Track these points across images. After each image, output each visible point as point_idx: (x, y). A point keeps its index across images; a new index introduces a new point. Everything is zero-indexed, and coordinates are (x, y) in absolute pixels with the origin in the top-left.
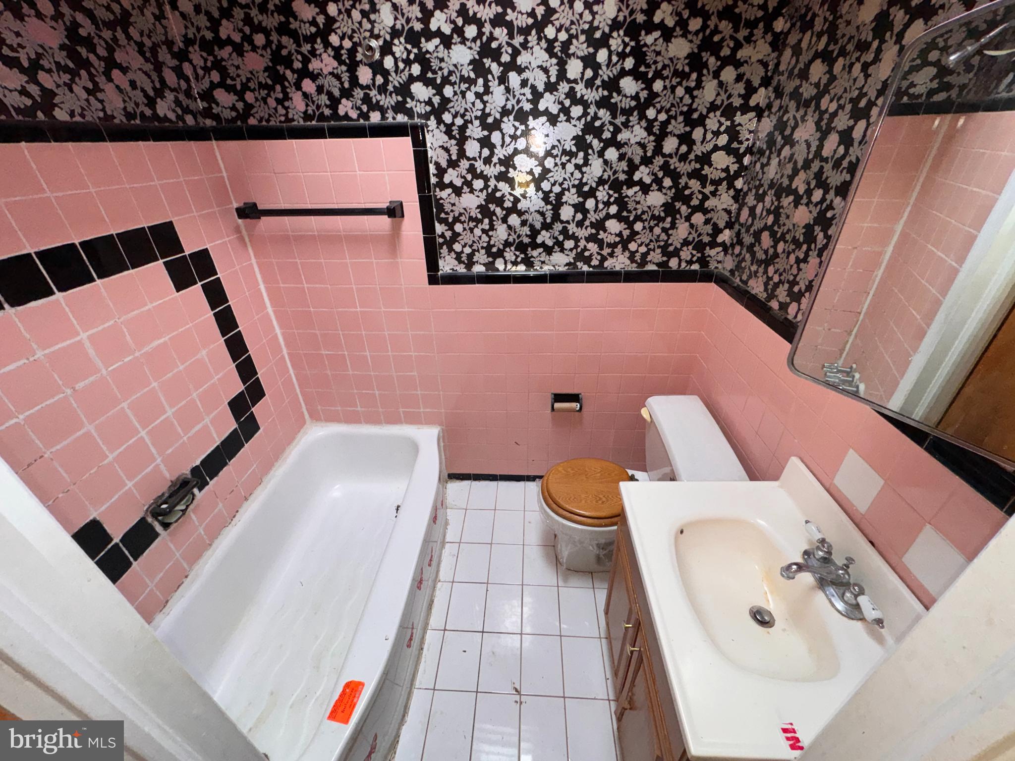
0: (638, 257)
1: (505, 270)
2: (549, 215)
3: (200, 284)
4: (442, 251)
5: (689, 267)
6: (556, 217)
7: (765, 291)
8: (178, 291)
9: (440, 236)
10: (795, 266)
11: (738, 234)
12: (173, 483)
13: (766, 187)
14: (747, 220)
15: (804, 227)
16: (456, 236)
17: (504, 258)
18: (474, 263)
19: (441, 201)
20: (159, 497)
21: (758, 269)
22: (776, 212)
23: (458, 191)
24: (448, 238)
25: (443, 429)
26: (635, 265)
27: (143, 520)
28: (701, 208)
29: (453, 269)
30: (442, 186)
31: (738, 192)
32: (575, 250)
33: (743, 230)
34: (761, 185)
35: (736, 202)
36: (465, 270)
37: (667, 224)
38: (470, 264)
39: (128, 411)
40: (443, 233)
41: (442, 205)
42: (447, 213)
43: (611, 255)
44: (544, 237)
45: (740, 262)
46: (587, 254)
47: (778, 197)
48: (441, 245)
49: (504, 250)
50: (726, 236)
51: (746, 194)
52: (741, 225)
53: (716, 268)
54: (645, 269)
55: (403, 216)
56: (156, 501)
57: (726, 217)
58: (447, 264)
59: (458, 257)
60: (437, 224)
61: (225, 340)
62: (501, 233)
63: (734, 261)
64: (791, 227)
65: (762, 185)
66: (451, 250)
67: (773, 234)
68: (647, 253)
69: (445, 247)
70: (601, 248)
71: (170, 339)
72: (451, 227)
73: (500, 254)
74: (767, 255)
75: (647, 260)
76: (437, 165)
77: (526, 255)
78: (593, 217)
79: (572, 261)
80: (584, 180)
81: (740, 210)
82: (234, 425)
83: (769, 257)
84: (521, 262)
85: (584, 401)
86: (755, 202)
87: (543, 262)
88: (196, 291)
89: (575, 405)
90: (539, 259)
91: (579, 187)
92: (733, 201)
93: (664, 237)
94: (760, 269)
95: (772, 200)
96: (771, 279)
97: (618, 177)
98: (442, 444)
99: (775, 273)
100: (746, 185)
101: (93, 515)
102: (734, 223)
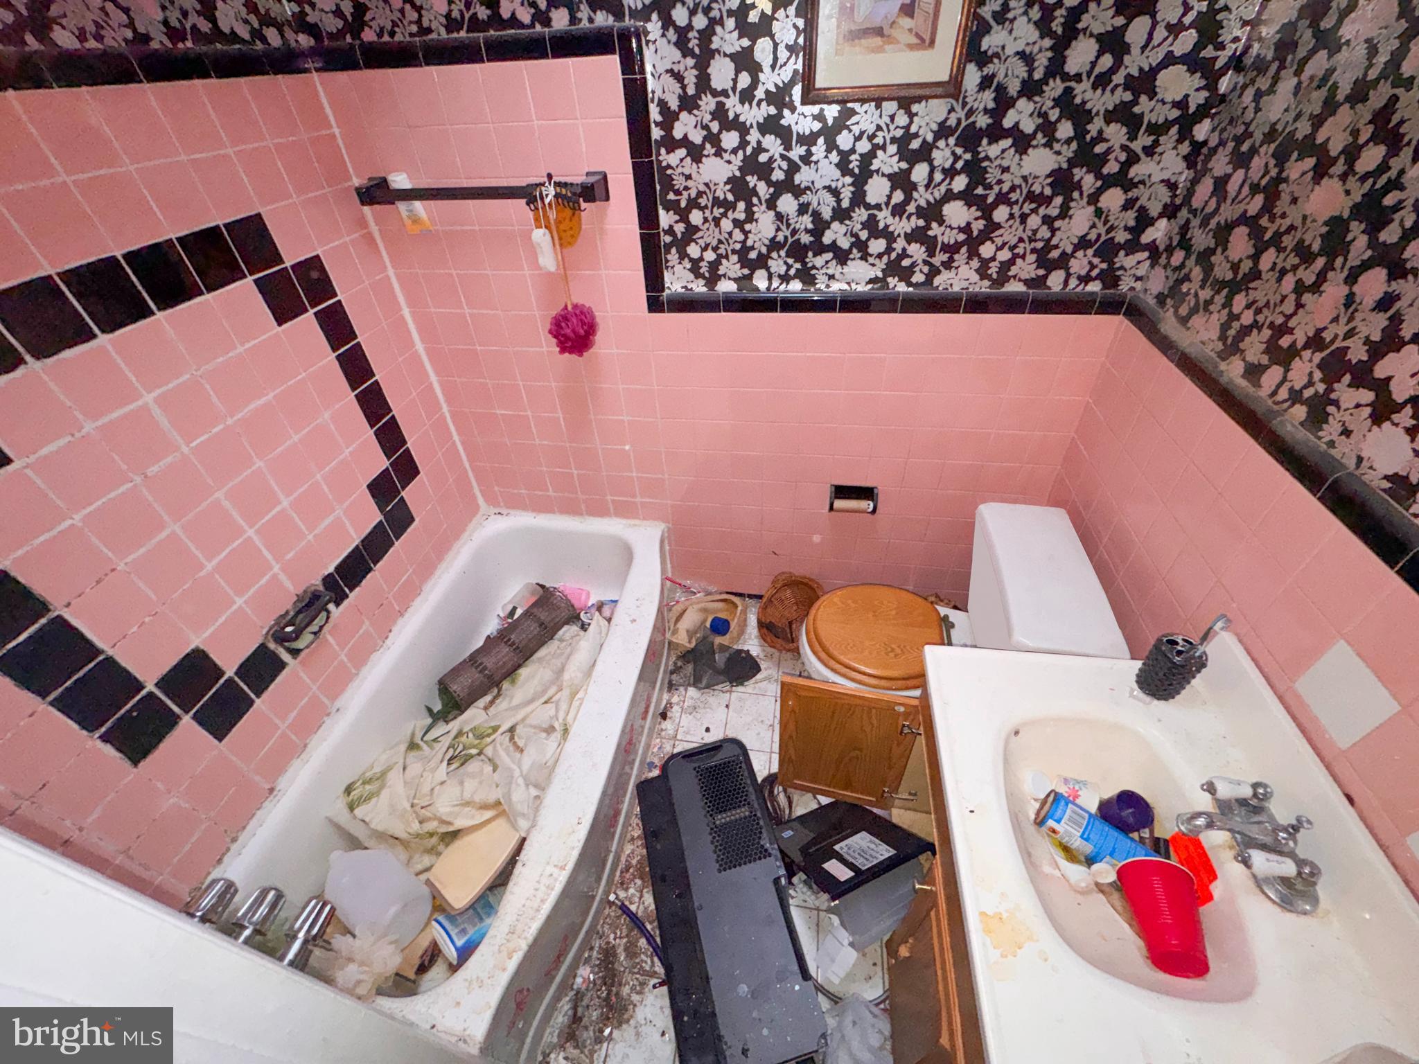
0: (993, 269)
1: (768, 289)
2: (846, 194)
3: (312, 312)
4: (669, 257)
5: (1081, 287)
6: (859, 198)
7: (1220, 339)
8: (280, 324)
9: (666, 232)
10: (1293, 297)
11: (1185, 228)
12: (300, 598)
13: (1258, 136)
14: (1207, 202)
15: (1326, 223)
16: (692, 230)
17: (768, 269)
18: (719, 278)
19: (669, 172)
20: (281, 616)
21: (1213, 297)
22: (1271, 191)
23: (696, 154)
24: (679, 236)
25: (669, 529)
26: (986, 283)
27: (263, 646)
28: (1122, 180)
29: (686, 287)
30: (671, 144)
31: (1197, 146)
32: (886, 257)
33: (1195, 222)
34: (1247, 134)
35: (1188, 168)
36: (704, 289)
37: (1053, 211)
38: (713, 278)
39: (227, 504)
40: (671, 227)
41: (670, 178)
42: (678, 193)
43: (948, 265)
44: (837, 234)
45: (1179, 282)
46: (906, 263)
47: (1281, 158)
48: (668, 247)
49: (768, 257)
50: (1158, 232)
51: (1214, 151)
52: (1194, 212)
53: (1132, 289)
54: (1004, 290)
55: (607, 198)
56: (277, 622)
57: (1164, 195)
58: (677, 280)
59: (695, 270)
60: (662, 212)
61: (356, 396)
62: (764, 227)
63: (1167, 277)
64: (1298, 223)
65: (1251, 135)
66: (683, 255)
67: (1256, 232)
68: (1012, 262)
69: (674, 250)
70: (931, 253)
71: (275, 397)
72: (684, 216)
73: (762, 261)
74: (1236, 272)
75: (1010, 273)
76: (663, 104)
77: (804, 264)
78: (922, 197)
79: (880, 275)
80: (913, 129)
81: (1195, 182)
82: (379, 517)
83: (1239, 277)
84: (795, 277)
85: (881, 498)
86: (1229, 169)
87: (831, 277)
88: (307, 322)
89: (868, 505)
90: (824, 271)
91: (902, 142)
92: (1184, 165)
93: (1044, 232)
94: (1217, 298)
95: (1267, 164)
96: (1238, 317)
97: (974, 123)
98: (667, 548)
99: (1248, 307)
100: (1217, 133)
101: (195, 642)
102: (1178, 208)
